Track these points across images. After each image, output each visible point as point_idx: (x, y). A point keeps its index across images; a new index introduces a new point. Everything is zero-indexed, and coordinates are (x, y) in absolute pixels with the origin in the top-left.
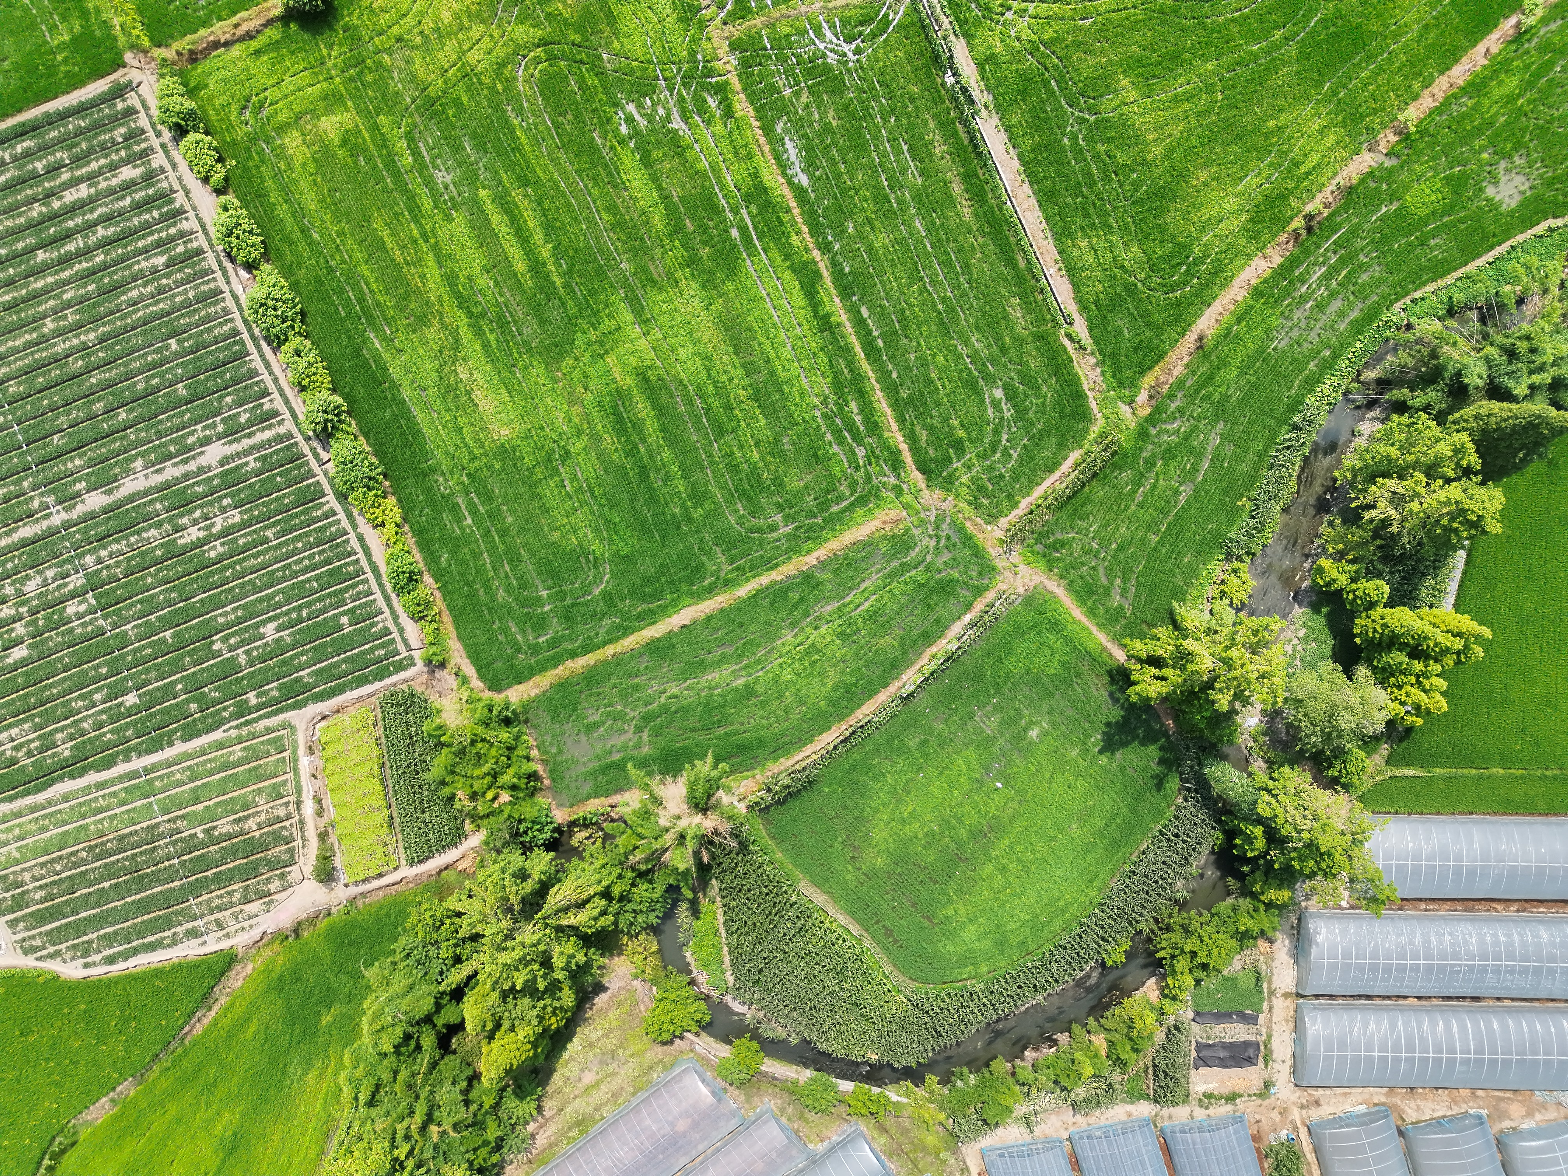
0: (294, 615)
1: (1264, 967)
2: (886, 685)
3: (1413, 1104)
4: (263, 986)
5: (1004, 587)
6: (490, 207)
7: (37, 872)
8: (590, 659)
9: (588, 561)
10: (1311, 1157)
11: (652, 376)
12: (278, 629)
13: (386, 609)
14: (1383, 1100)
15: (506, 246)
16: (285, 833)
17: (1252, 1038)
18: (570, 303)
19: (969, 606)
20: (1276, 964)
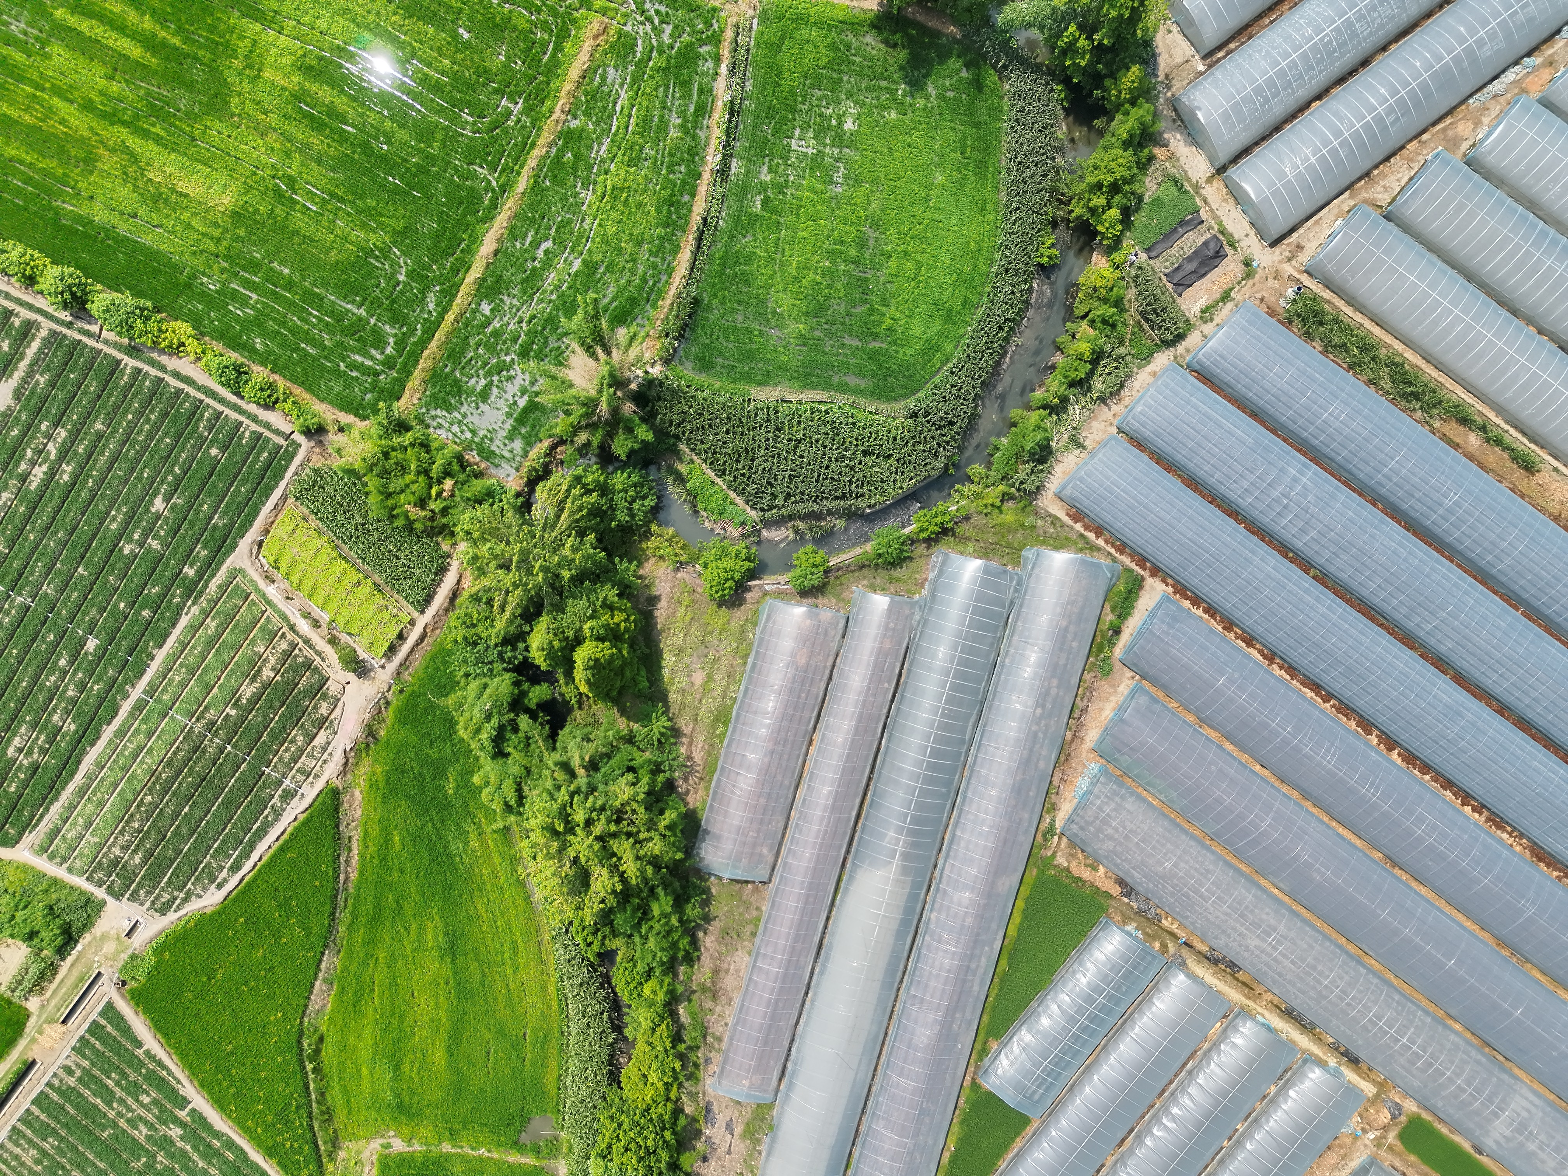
0: (170, 478)
1: (1174, 170)
2: (699, 176)
3: (1379, 189)
4: (379, 799)
5: (732, 20)
6: (73, 21)
7: (123, 840)
8: (440, 335)
9: (377, 258)
10: (1326, 294)
11: (311, 61)
12: (167, 500)
13: (241, 418)
14: (1352, 203)
15: (111, 42)
16: (300, 660)
17: (1208, 236)
18: (200, 53)
19: (718, 59)
20: (1183, 160)
